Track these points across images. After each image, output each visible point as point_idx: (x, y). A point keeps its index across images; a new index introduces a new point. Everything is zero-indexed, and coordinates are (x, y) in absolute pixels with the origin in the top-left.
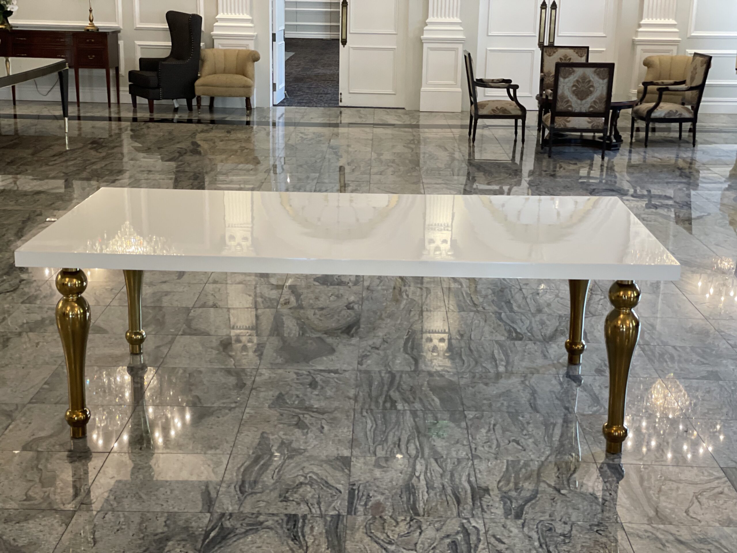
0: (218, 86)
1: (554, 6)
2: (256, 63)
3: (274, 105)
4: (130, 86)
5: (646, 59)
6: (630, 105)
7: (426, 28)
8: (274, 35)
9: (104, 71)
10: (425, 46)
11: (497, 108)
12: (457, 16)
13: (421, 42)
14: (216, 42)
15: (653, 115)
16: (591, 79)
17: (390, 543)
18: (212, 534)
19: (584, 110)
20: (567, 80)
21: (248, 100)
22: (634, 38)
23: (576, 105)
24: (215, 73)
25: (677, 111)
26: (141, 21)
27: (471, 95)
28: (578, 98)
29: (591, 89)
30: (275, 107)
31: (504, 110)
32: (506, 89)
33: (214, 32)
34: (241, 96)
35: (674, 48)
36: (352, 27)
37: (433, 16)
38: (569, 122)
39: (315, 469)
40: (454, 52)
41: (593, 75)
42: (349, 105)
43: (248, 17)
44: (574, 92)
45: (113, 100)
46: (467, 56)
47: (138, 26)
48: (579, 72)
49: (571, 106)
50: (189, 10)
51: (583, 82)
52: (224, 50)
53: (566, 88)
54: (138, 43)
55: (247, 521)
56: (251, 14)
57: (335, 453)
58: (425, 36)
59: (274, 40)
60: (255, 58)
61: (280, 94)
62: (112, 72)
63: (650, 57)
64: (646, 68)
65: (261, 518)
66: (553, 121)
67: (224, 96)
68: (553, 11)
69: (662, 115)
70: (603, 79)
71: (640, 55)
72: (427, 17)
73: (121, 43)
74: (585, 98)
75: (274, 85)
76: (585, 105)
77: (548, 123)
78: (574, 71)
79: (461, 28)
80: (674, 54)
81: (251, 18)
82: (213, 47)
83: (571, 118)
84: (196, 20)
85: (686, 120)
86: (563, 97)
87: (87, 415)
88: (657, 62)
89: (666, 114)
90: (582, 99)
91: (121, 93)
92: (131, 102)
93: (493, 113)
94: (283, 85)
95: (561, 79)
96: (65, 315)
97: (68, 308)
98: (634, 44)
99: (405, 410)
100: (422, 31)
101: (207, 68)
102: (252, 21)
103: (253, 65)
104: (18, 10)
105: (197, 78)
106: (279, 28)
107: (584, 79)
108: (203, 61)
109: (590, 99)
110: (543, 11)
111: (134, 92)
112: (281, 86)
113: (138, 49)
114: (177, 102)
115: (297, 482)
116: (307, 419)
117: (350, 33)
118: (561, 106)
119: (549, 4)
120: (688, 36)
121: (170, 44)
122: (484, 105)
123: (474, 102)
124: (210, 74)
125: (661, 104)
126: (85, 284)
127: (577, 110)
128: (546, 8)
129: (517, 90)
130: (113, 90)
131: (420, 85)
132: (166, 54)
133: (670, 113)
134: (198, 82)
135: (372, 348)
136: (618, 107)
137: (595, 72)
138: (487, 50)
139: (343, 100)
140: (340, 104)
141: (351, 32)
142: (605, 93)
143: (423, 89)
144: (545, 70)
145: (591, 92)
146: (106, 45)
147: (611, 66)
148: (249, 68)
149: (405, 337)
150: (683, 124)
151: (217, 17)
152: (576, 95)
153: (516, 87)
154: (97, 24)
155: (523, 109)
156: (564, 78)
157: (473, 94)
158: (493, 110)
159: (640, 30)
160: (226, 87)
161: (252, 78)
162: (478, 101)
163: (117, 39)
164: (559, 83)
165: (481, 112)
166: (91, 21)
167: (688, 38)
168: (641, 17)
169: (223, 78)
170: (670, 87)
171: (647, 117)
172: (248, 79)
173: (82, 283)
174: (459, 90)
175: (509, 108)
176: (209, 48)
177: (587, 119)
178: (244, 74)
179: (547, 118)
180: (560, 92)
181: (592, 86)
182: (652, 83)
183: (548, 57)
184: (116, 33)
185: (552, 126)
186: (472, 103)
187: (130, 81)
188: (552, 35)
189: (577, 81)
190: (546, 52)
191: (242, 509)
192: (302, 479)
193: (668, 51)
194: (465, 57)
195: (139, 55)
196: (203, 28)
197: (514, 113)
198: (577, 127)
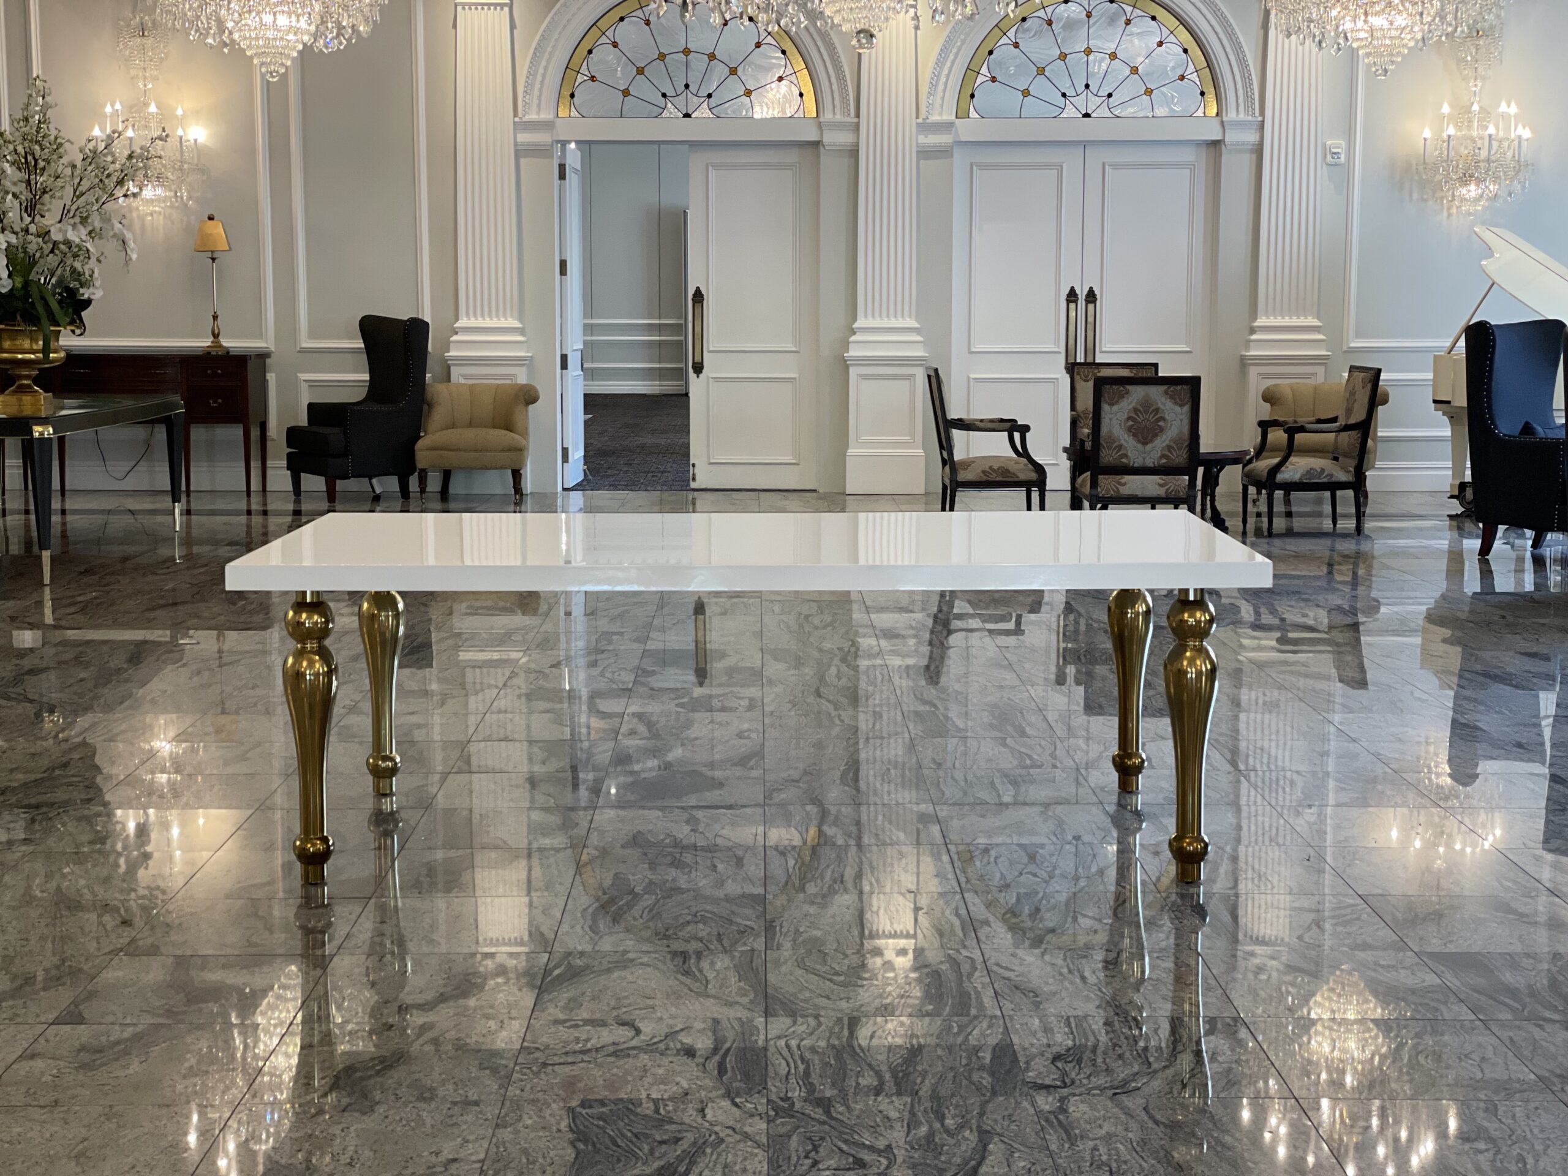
0: (459, 450)
1: (1091, 297)
2: (531, 407)
3: (564, 489)
4: (289, 456)
5: (1268, 388)
6: (1236, 459)
7: (853, 338)
8: (564, 358)
9: (237, 431)
10: (853, 372)
11: (991, 467)
12: (910, 316)
13: (844, 366)
14: (455, 372)
15: (1281, 477)
16: (1160, 405)
17: (837, 974)
18: (556, 972)
19: (1149, 463)
20: (1115, 408)
21: (517, 475)
22: (1243, 353)
23: (1136, 453)
24: (453, 426)
25: (1323, 470)
26: (312, 336)
27: (941, 447)
28: (1139, 441)
29: (1161, 423)
30: (566, 493)
31: (1005, 471)
32: (1006, 433)
33: (452, 353)
34: (503, 467)
35: (1320, 371)
36: (714, 340)
37: (866, 316)
38: (1124, 484)
39: (708, 908)
40: (907, 382)
41: (1163, 399)
42: (709, 487)
43: (516, 324)
44: (1129, 429)
45: (255, 485)
46: (932, 373)
47: (304, 345)
48: (1138, 393)
49: (1126, 456)
50: (403, 314)
51: (1146, 412)
52: (471, 386)
53: (1114, 422)
54: (303, 376)
55: (608, 958)
56: (521, 320)
57: (739, 891)
58: (853, 352)
59: (564, 365)
60: (529, 396)
61: (575, 470)
62: (255, 433)
63: (1275, 385)
64: (1268, 405)
65: (631, 956)
66: (1094, 484)
67: (469, 469)
68: (1091, 307)
69: (1297, 477)
70: (1181, 405)
71: (1256, 384)
72: (854, 318)
73: (271, 377)
74: (1151, 441)
75: (565, 451)
76: (1152, 454)
77: (1087, 489)
78: (1127, 392)
79: (919, 338)
80: (1320, 379)
81: (520, 326)
82: (449, 380)
83: (1127, 478)
84: (417, 329)
85: (1344, 486)
86: (1111, 439)
87: (329, 846)
88: (1288, 393)
89: (1302, 476)
90: (1145, 443)
91: (270, 473)
92: (291, 489)
93: (985, 478)
94: (581, 453)
95: (1105, 407)
96: (299, 675)
97: (305, 664)
98: (1244, 363)
99: (848, 846)
100: (845, 345)
101: (437, 418)
102: (522, 331)
103: (527, 411)
104: (102, 297)
105: (419, 438)
106: (575, 345)
107: (1147, 406)
108: (430, 405)
109: (1160, 444)
110: (1072, 306)
111: (296, 466)
112: (577, 454)
113: (304, 387)
114: (381, 484)
115: (681, 921)
116: (688, 858)
117: (710, 352)
118: (1107, 457)
119: (1082, 294)
120: (1345, 348)
121: (366, 377)
122: (966, 464)
123: (948, 461)
124: (443, 429)
125: (1292, 459)
126: (331, 625)
127: (1138, 463)
128: (1076, 302)
129: (1028, 435)
130: (255, 465)
131: (847, 446)
132: (357, 395)
133: (1310, 472)
134: (420, 444)
135: (787, 781)
136: (1215, 463)
137: (1166, 393)
138: (969, 378)
139: (697, 478)
140: (693, 485)
141: (711, 349)
142: (1186, 430)
143: (851, 451)
144: (1080, 406)
145: (1162, 430)
146: (244, 380)
147: (1193, 383)
148: (518, 417)
149: (842, 768)
150: (1339, 493)
151: (456, 325)
152: (1135, 435)
153: (1024, 429)
154: (227, 343)
155: (1040, 470)
156: (1111, 404)
157: (946, 445)
158: (984, 472)
159: (1254, 337)
160: (476, 451)
161: (525, 434)
162: (956, 458)
163: (263, 370)
164: (1103, 414)
165: (962, 476)
166: (216, 336)
167: (1346, 352)
168: (1254, 314)
169: (467, 436)
170: (1308, 426)
171: (1268, 483)
172: (516, 436)
173: (327, 622)
174: (920, 452)
175: (1012, 467)
176: (441, 382)
177: (1156, 478)
178: (509, 426)
179: (1084, 481)
180: (1104, 430)
181: (1163, 419)
182: (1275, 423)
183: (1083, 383)
184: (263, 356)
185: (1094, 492)
186: (944, 462)
187: (289, 446)
188: (1091, 348)
189: (1135, 410)
190: (1078, 374)
191: (597, 948)
192: (689, 918)
193: (1309, 376)
194: (929, 377)
195: (306, 399)
196: (430, 349)
197: (1022, 477)
198: (1139, 493)
